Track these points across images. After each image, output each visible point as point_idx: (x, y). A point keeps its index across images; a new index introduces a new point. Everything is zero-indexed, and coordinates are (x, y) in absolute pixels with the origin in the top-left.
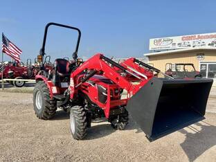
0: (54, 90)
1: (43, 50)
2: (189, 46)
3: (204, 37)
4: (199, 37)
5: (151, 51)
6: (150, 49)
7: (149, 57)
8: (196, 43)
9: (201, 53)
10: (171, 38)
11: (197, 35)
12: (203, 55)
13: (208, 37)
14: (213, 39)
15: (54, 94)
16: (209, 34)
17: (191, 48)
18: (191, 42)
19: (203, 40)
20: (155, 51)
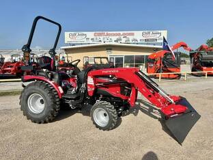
0: (61, 90)
2: (100, 41)
3: (111, 35)
4: (107, 34)
5: (67, 45)
6: (66, 42)
7: (66, 50)
8: (106, 40)
9: (109, 48)
10: (85, 33)
11: (106, 32)
12: (111, 49)
13: (114, 35)
14: (118, 37)
16: (115, 32)
17: (102, 44)
18: (102, 38)
19: (110, 37)
20: (70, 45)
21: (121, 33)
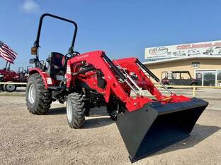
0: (49, 81)
1: (37, 42)
2: (185, 54)
3: (199, 46)
4: (194, 46)
5: (147, 60)
6: (146, 58)
8: (191, 52)
9: (196, 61)
10: (166, 47)
11: (191, 44)
12: (199, 63)
13: (203, 46)
14: (208, 48)
15: (49, 85)
16: (203, 43)
17: (186, 57)
18: (186, 51)
19: (198, 49)
20: (150, 60)
21: (213, 43)
